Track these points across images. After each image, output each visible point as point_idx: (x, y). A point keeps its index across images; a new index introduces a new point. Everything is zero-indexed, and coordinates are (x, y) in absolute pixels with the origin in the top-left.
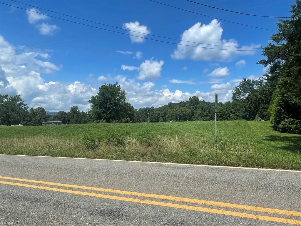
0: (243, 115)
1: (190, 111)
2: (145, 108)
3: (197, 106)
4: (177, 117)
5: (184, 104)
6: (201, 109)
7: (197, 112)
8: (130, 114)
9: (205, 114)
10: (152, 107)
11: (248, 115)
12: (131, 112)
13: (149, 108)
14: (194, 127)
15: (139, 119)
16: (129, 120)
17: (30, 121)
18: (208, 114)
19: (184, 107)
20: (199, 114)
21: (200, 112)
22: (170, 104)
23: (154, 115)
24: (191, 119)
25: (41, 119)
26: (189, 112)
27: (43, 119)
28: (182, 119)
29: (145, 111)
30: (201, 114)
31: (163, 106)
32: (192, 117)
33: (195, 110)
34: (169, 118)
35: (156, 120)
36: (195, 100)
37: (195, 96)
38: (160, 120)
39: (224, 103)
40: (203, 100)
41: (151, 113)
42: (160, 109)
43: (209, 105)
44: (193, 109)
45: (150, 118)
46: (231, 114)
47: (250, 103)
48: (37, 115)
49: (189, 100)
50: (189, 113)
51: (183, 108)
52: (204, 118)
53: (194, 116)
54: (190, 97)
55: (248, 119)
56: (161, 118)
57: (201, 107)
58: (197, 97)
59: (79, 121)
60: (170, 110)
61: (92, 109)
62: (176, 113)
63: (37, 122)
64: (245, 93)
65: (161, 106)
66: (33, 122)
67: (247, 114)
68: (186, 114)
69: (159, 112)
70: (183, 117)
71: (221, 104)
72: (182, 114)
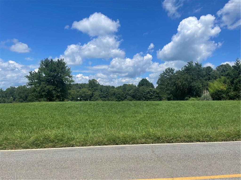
1: (90, 93)
3: (96, 88)
5: (81, 85)
6: (100, 91)
7: (97, 93)
9: (104, 96)
18: (107, 95)
20: (98, 95)
21: (100, 93)
24: (92, 99)
28: (84, 99)
30: (100, 95)
33: (94, 91)
36: (94, 83)
37: (94, 79)
46: (128, 96)
49: (89, 82)
51: (84, 90)
52: (103, 99)
53: (93, 97)
54: (90, 80)
57: (100, 89)
68: (88, 95)
70: (85, 97)
71: (113, 87)
72: (83, 95)
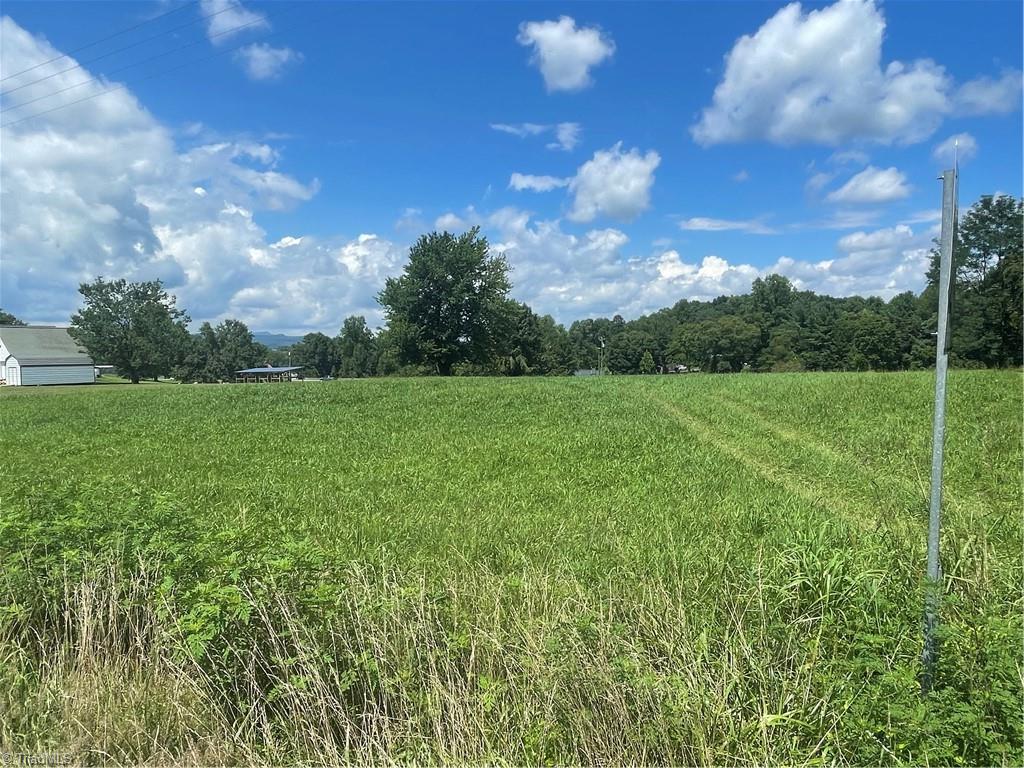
0: (975, 344)
1: (754, 330)
2: (592, 321)
3: (783, 311)
4: (705, 350)
5: (733, 304)
6: (797, 324)
7: (783, 333)
8: (526, 341)
9: (812, 341)
10: (618, 317)
11: (996, 345)
12: (529, 334)
13: (607, 320)
14: (758, 404)
15: (570, 359)
16: (523, 363)
17: (200, 366)
18: (824, 340)
19: (733, 314)
20: (789, 339)
21: (795, 333)
22: (683, 306)
23: (622, 344)
24: (759, 359)
25: (238, 360)
26: (751, 333)
27: (244, 358)
28: (726, 359)
29: (592, 330)
30: (795, 340)
31: (657, 311)
32: (764, 350)
33: (773, 325)
34: (677, 357)
35: (629, 364)
36: (776, 291)
37: (775, 277)
38: (642, 362)
39: (887, 301)
40: (805, 291)
41: (614, 338)
42: (645, 324)
43: (828, 307)
44: (768, 323)
45: (608, 354)
46: (917, 340)
47: (1006, 294)
48: (224, 345)
49: (754, 288)
50: (753, 337)
51: (727, 321)
52: (808, 355)
53: (768, 349)
54: (758, 280)
55: (998, 362)
56: (648, 355)
57: (798, 314)
58: (784, 278)
59: (369, 365)
60: (681, 328)
61: (388, 325)
62: (703, 338)
63: (222, 371)
64: (987, 253)
65: (648, 314)
66: (210, 371)
67: (992, 342)
68: (741, 340)
69: (641, 334)
70: (730, 350)
71: (875, 303)
72: (723, 342)
